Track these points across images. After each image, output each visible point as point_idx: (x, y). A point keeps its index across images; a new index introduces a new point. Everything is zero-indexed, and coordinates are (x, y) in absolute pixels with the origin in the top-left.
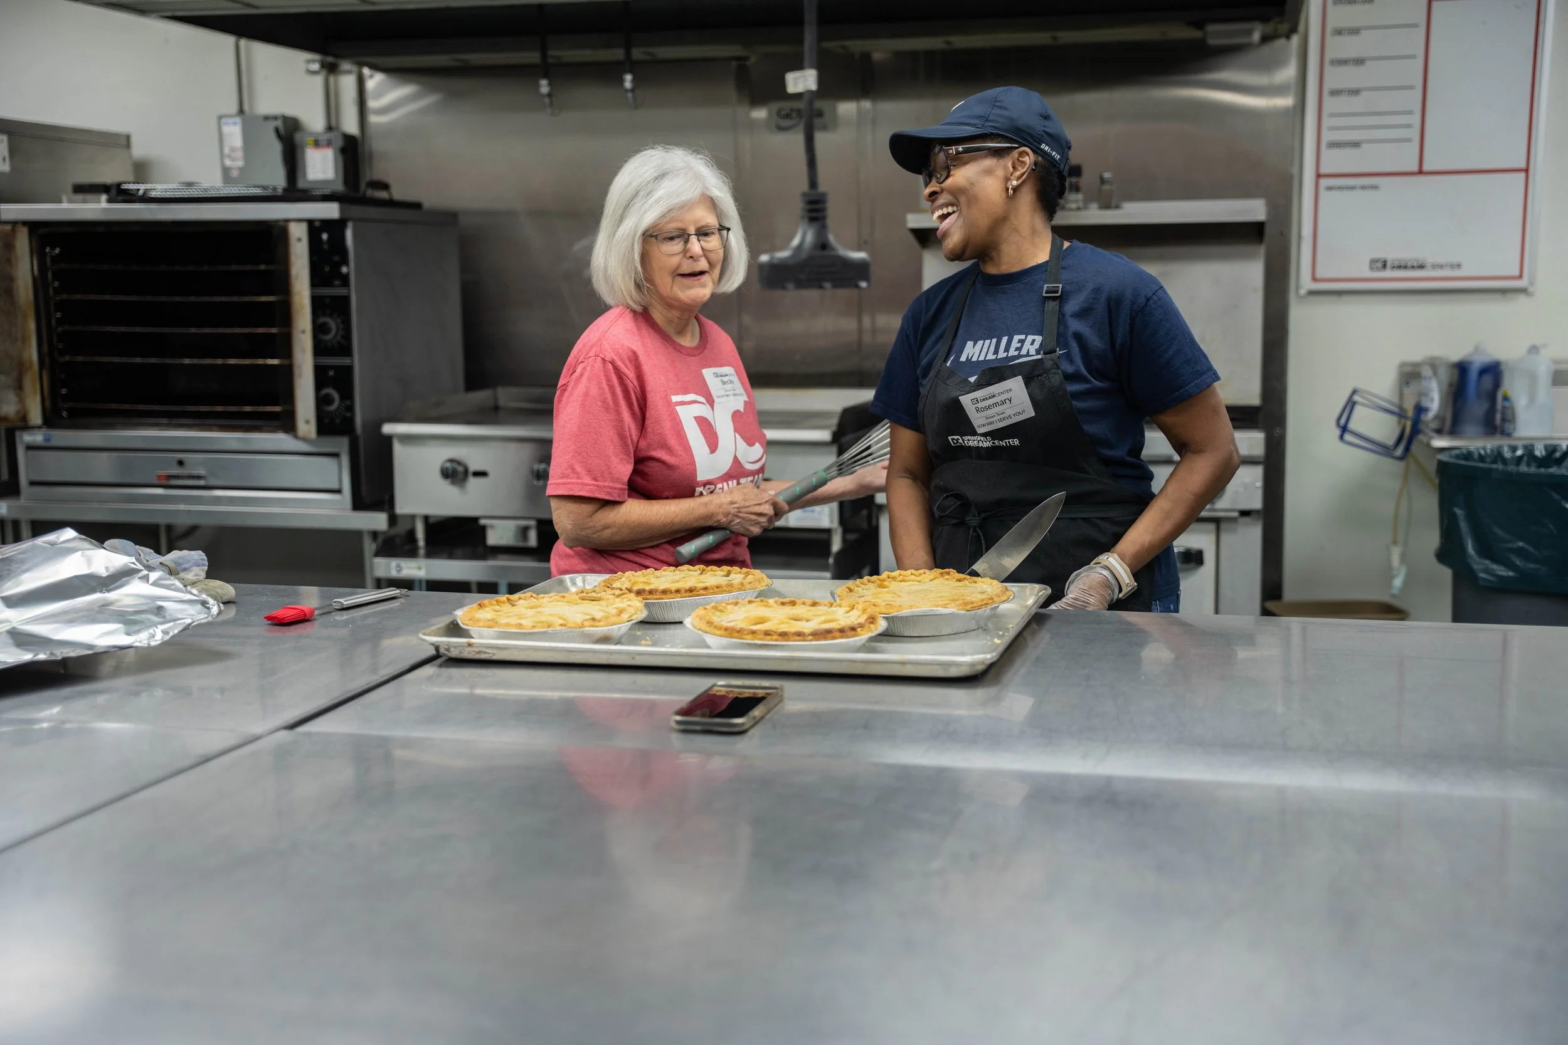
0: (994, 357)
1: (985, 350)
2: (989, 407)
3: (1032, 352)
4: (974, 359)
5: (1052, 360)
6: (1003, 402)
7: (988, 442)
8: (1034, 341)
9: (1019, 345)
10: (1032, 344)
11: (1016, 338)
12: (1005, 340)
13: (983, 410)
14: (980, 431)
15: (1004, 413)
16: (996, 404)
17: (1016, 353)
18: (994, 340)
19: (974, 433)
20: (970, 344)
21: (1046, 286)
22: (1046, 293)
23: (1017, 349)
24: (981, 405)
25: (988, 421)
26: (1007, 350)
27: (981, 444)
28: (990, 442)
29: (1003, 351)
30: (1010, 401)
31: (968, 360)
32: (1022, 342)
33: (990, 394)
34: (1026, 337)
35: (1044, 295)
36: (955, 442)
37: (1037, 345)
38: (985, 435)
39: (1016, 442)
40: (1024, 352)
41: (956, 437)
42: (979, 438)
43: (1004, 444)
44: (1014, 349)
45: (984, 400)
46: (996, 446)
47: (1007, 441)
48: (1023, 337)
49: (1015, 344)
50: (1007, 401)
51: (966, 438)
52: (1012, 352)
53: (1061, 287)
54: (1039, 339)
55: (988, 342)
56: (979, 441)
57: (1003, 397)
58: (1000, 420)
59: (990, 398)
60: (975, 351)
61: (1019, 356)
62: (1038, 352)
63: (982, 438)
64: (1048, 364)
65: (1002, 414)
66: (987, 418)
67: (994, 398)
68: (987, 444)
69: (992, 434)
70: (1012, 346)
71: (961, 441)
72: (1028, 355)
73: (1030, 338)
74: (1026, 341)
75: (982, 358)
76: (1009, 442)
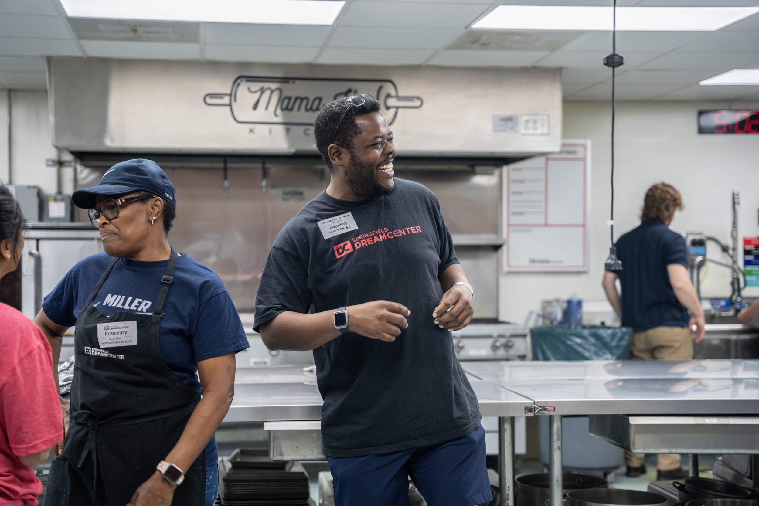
0: (122, 307)
1: (117, 301)
2: (113, 334)
3: (144, 310)
4: (110, 305)
5: (157, 318)
6: (122, 333)
7: (106, 354)
8: (147, 304)
9: (138, 304)
10: (145, 305)
11: (137, 300)
12: (130, 298)
13: (109, 334)
14: (101, 346)
15: (120, 339)
16: (117, 333)
17: (135, 308)
18: (124, 297)
19: (98, 347)
20: (110, 295)
21: (164, 276)
22: (163, 280)
23: (136, 306)
24: (109, 331)
25: (110, 341)
26: (130, 305)
27: (102, 355)
28: (107, 354)
29: (128, 305)
30: (126, 333)
31: (107, 305)
32: (140, 303)
33: (116, 326)
34: (143, 301)
35: (162, 281)
36: (87, 351)
37: (148, 307)
38: (105, 349)
39: (122, 357)
40: (139, 309)
41: (88, 348)
42: (102, 350)
43: (115, 357)
44: (134, 306)
45: (112, 328)
46: (110, 357)
47: (117, 355)
48: (141, 300)
49: (135, 303)
50: (124, 333)
51: (93, 349)
52: (133, 307)
53: (172, 280)
54: (150, 303)
55: (120, 297)
56: (101, 352)
57: (122, 330)
58: (117, 342)
59: (116, 328)
60: (112, 300)
61: (136, 311)
62: (148, 311)
63: (103, 351)
64: (154, 320)
65: (119, 339)
66: (110, 339)
67: (117, 329)
68: (105, 354)
69: (111, 350)
70: (133, 303)
71: (90, 351)
72: (141, 311)
73: (145, 302)
74: (143, 303)
75: (114, 305)
76: (118, 356)
